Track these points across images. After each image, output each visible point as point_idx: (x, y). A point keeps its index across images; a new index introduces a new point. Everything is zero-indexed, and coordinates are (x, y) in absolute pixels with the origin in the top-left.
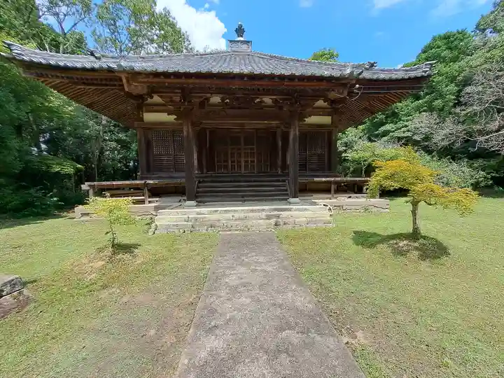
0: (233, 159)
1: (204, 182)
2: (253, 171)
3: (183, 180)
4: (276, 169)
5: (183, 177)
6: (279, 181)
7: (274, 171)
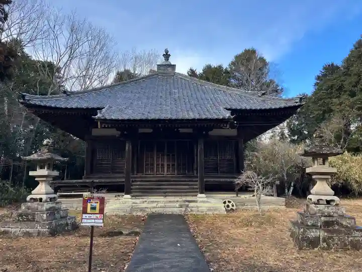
0: (158, 163)
1: (135, 181)
2: (173, 173)
3: (124, 180)
4: (193, 172)
5: (123, 177)
6: (193, 181)
7: (191, 173)
